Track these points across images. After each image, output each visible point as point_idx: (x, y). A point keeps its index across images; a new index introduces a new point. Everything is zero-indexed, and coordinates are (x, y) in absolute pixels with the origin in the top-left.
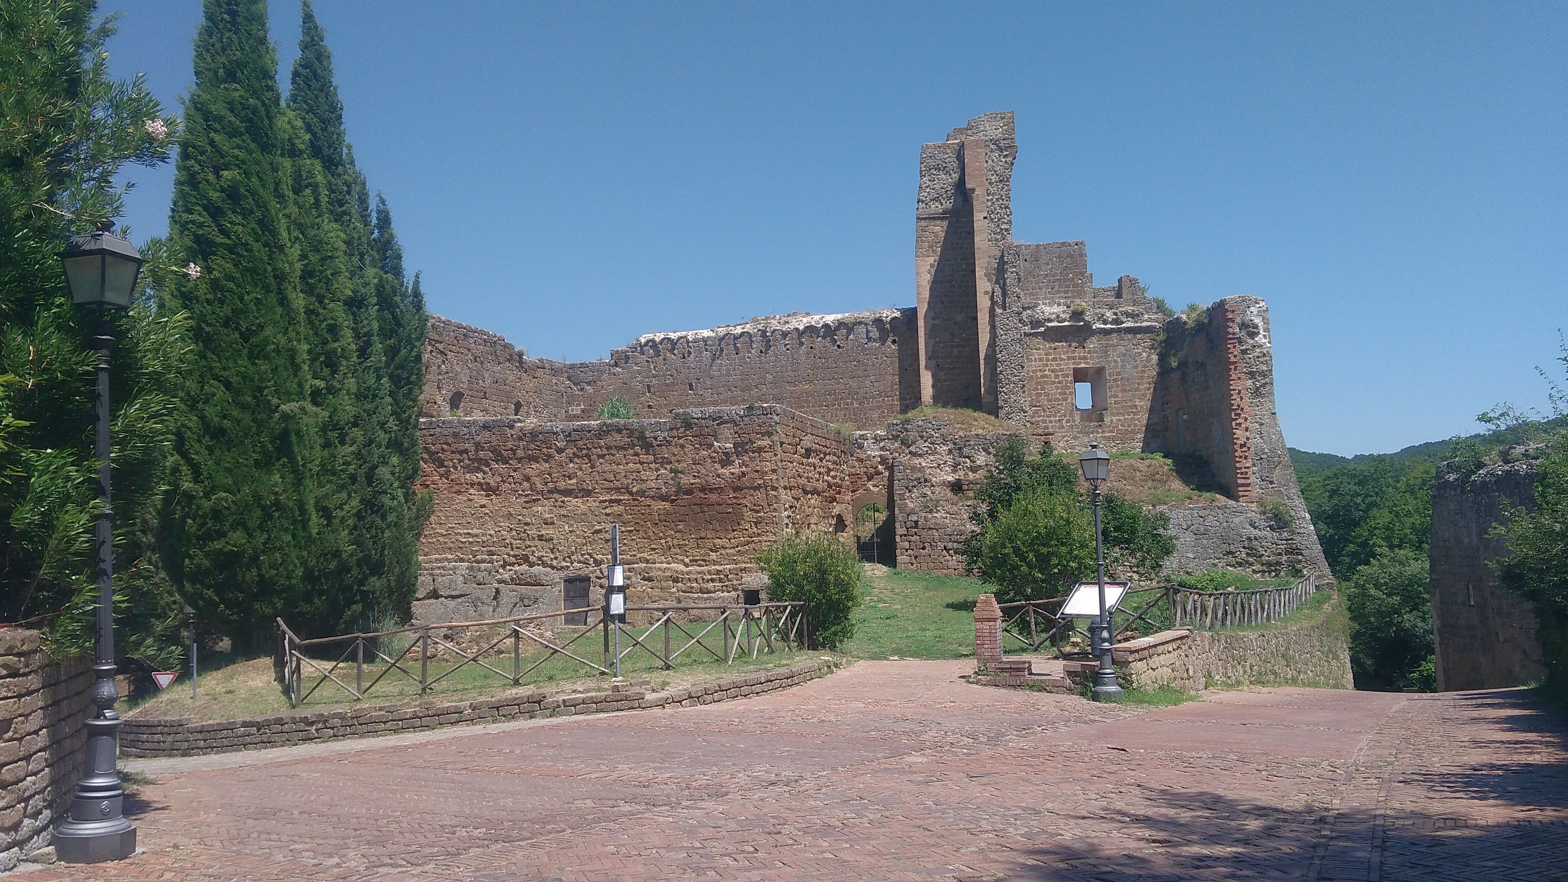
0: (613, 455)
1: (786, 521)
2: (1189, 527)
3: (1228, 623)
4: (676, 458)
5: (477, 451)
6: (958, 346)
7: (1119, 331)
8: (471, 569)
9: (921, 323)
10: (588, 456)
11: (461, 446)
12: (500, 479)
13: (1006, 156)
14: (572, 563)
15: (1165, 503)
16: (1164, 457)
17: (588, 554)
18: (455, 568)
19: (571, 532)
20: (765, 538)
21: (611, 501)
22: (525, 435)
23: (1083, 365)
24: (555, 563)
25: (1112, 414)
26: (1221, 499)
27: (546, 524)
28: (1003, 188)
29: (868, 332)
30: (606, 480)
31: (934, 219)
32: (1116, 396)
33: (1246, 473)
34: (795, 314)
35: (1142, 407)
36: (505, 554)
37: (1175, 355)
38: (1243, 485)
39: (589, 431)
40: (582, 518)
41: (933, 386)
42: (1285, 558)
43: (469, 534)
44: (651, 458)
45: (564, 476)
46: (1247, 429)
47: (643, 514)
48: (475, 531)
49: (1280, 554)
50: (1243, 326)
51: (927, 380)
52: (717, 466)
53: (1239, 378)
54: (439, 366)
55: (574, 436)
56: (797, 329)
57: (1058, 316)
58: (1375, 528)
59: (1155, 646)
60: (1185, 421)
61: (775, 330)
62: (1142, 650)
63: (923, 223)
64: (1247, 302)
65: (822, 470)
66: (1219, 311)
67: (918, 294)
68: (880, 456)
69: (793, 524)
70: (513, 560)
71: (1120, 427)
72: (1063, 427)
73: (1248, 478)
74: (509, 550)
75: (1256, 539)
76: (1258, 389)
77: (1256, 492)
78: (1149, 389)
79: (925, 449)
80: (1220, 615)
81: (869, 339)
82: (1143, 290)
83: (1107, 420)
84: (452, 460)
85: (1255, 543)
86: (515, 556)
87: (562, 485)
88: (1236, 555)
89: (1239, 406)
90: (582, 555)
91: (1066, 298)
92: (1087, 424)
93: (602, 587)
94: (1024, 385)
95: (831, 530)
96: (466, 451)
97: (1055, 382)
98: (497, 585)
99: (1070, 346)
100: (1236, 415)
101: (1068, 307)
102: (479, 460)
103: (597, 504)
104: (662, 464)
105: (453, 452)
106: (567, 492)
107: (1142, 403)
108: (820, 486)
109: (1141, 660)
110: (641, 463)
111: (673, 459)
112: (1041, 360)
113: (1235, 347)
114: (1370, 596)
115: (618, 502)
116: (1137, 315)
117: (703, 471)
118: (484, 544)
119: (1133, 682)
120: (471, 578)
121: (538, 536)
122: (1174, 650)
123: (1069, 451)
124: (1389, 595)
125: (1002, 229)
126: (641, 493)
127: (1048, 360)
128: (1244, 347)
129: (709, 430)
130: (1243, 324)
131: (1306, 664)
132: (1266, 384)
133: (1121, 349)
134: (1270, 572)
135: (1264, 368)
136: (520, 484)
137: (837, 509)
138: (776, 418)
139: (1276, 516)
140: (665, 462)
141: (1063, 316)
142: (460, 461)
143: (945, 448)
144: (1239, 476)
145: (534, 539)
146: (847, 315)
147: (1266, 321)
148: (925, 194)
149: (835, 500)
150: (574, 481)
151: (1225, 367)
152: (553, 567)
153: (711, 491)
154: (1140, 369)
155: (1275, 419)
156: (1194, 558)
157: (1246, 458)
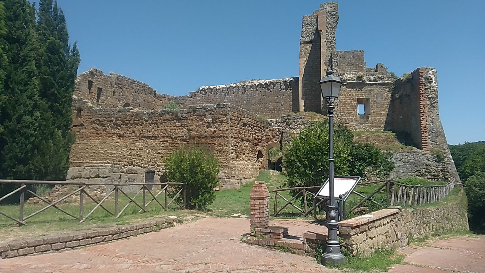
0: (166, 123)
1: (232, 151)
2: (401, 160)
3: (421, 202)
4: (189, 125)
5: (116, 121)
6: (314, 91)
7: (376, 84)
8: (111, 166)
9: (300, 82)
10: (156, 123)
11: (110, 119)
12: (124, 132)
13: (334, 18)
14: (149, 165)
15: (392, 150)
16: (392, 132)
17: (155, 162)
18: (106, 166)
19: (149, 153)
20: (223, 158)
21: (164, 141)
22: (133, 115)
23: (361, 97)
24: (142, 165)
25: (372, 117)
26: (415, 149)
27: (140, 150)
28: (332, 30)
29: (281, 86)
30: (163, 133)
31: (307, 43)
32: (374, 110)
33: (426, 138)
34: (255, 80)
35: (384, 114)
36: (124, 161)
37: (398, 93)
38: (424, 143)
39: (157, 113)
40: (153, 148)
41: (304, 106)
42: (441, 173)
43: (112, 153)
44: (180, 124)
45: (147, 131)
46: (427, 121)
47: (176, 147)
48: (114, 152)
49: (439, 172)
50: (426, 79)
51: (302, 103)
52: (205, 128)
53: (424, 100)
54: (119, 93)
55: (152, 115)
56: (255, 85)
57: (352, 78)
58: (467, 167)
59: (373, 221)
60: (401, 118)
61: (247, 85)
62: (362, 225)
63: (302, 45)
64: (428, 69)
65: (252, 132)
66: (416, 74)
67: (300, 71)
68: (278, 129)
69: (236, 152)
70: (127, 164)
71: (375, 122)
72: (353, 121)
73: (427, 141)
74: (126, 160)
75: (429, 165)
76: (432, 104)
77: (430, 146)
78: (387, 107)
79: (296, 126)
80: (416, 198)
81: (281, 89)
82: (386, 69)
83: (370, 118)
84: (107, 124)
85: (428, 167)
86: (128, 162)
87: (146, 135)
88: (421, 171)
89: (423, 111)
90: (153, 162)
91: (355, 72)
92: (362, 120)
93: (159, 175)
94: (338, 105)
95: (255, 156)
96: (112, 121)
97: (350, 104)
98: (120, 173)
99: (356, 90)
100: (422, 115)
101: (356, 75)
102: (117, 124)
103: (159, 142)
104: (184, 127)
105: (108, 121)
106: (148, 138)
107: (384, 112)
108: (250, 138)
109: (361, 233)
110: (176, 126)
111: (188, 125)
112: (345, 95)
113: (422, 87)
114: (473, 190)
115: (167, 141)
116: (383, 78)
117: (200, 130)
118: (117, 157)
119: (353, 251)
120: (111, 170)
121: (137, 154)
122: (388, 223)
123: (355, 130)
124: (480, 190)
125: (332, 46)
126: (176, 138)
127: (347, 95)
128: (426, 87)
129: (202, 113)
130: (426, 78)
131: (455, 221)
132: (435, 102)
133: (377, 91)
134: (435, 179)
135: (435, 96)
136: (131, 134)
137: (259, 148)
138: (229, 109)
139: (438, 156)
140: (185, 126)
141: (354, 78)
142: (110, 124)
143: (303, 126)
144: (423, 139)
145: (135, 155)
146: (274, 80)
147: (436, 77)
148: (304, 34)
149: (258, 145)
150: (151, 133)
151: (418, 95)
152: (141, 167)
153: (203, 138)
154: (384, 99)
155: (438, 117)
156: (403, 172)
157: (426, 132)
